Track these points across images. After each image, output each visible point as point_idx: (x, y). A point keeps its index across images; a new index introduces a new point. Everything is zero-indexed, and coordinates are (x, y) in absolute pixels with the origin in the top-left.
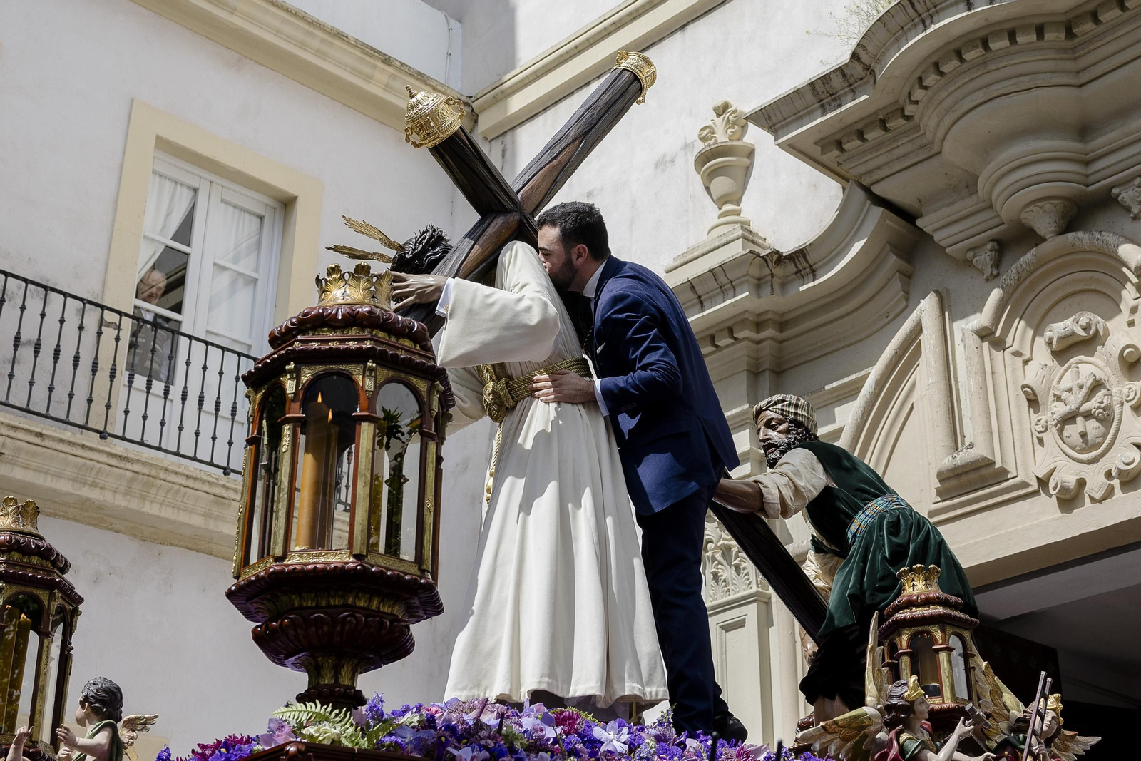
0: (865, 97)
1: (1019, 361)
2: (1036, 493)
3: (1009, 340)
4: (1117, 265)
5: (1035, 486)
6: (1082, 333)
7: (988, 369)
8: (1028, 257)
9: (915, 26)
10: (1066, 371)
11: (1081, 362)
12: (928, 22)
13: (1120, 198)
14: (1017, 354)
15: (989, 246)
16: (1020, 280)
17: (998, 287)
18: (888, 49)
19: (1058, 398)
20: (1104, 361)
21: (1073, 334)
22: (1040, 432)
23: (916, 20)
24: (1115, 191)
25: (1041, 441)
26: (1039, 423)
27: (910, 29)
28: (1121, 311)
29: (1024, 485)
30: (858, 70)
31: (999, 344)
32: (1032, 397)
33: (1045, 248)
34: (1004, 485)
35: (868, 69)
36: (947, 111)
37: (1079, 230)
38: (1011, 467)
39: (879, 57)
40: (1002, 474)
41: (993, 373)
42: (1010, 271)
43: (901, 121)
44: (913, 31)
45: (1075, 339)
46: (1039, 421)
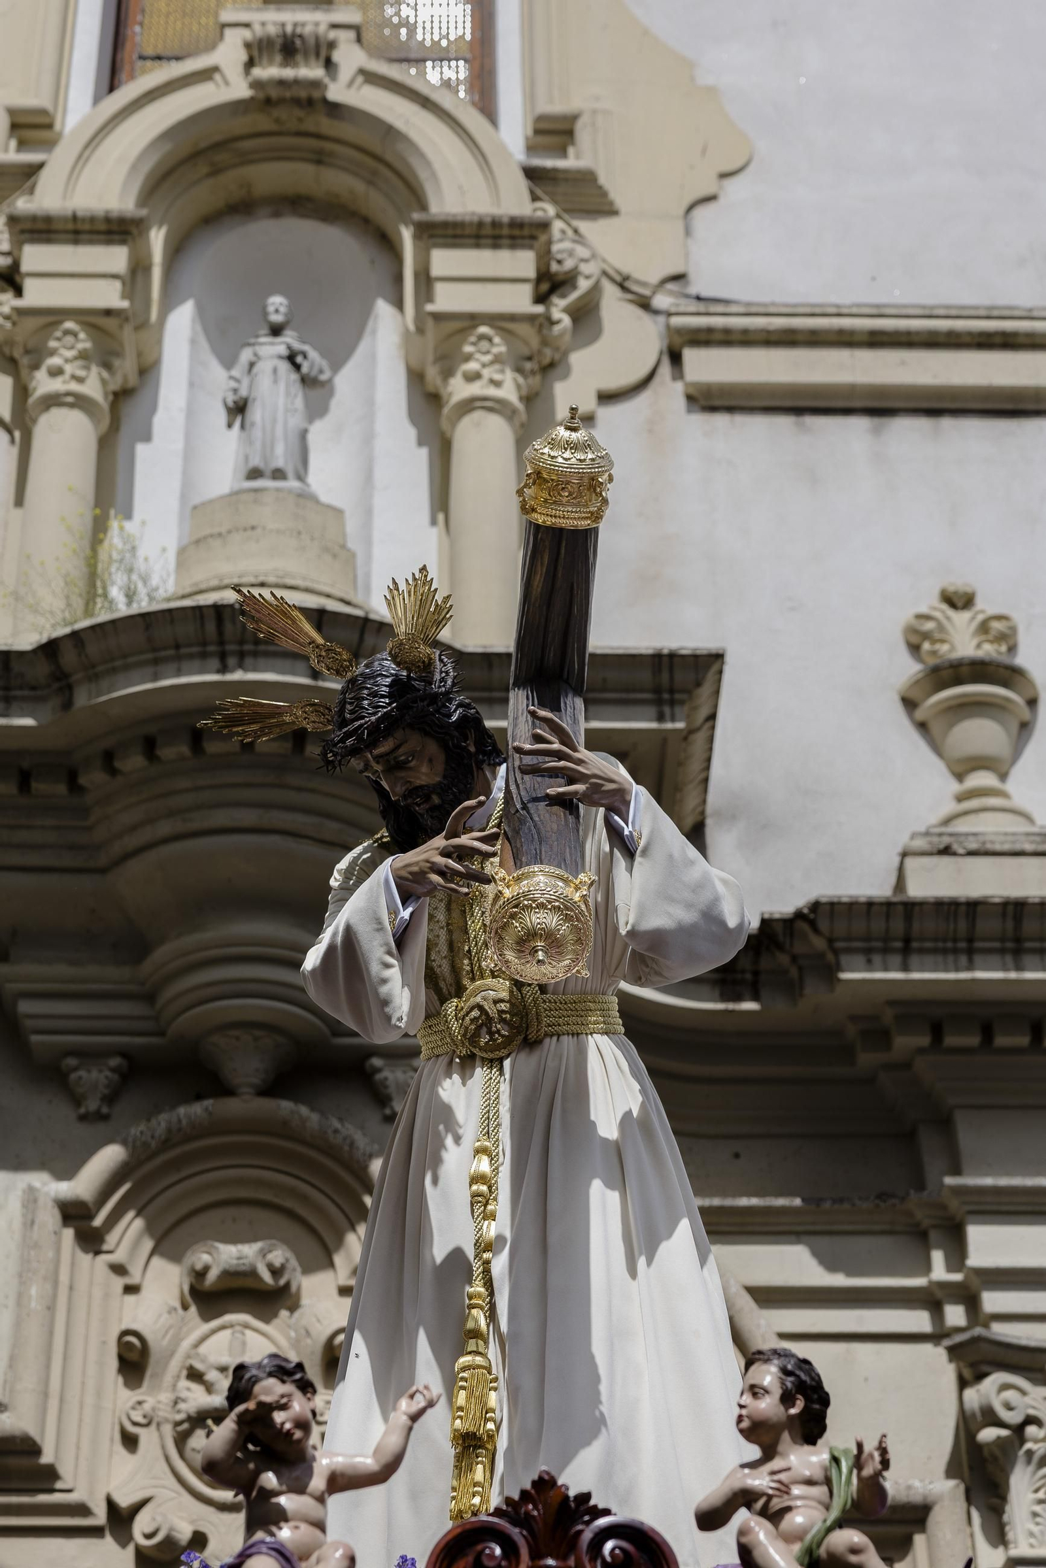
0: (28, 722)
1: (119, 1283)
2: (95, 1532)
3: (111, 1239)
4: (356, 1185)
5: (100, 1516)
6: (267, 1277)
7: (64, 1278)
8: (194, 1111)
9: (204, 655)
10: (214, 1332)
11: (247, 1326)
12: (231, 661)
13: (379, 1077)
14: (119, 1269)
15: (115, 1062)
16: (166, 1144)
17: (124, 1143)
18: (127, 668)
19: (195, 1375)
20: (288, 1338)
21: (253, 1273)
22: (135, 1424)
23: (212, 648)
24: (377, 1062)
25: (130, 1442)
26: (138, 1407)
27: (191, 657)
28: (331, 1265)
29: (82, 1510)
30: (42, 670)
31: (91, 1241)
32: (133, 1356)
33: (232, 1107)
34: (43, 1498)
35: (58, 679)
36: (171, 814)
37: (303, 1103)
38: (66, 1470)
39: (96, 673)
40: (48, 1477)
41: (71, 1288)
42: (154, 1122)
43: (61, 789)
44: (197, 663)
45: (249, 1283)
46: (140, 1403)
